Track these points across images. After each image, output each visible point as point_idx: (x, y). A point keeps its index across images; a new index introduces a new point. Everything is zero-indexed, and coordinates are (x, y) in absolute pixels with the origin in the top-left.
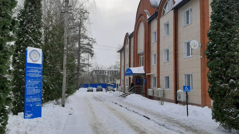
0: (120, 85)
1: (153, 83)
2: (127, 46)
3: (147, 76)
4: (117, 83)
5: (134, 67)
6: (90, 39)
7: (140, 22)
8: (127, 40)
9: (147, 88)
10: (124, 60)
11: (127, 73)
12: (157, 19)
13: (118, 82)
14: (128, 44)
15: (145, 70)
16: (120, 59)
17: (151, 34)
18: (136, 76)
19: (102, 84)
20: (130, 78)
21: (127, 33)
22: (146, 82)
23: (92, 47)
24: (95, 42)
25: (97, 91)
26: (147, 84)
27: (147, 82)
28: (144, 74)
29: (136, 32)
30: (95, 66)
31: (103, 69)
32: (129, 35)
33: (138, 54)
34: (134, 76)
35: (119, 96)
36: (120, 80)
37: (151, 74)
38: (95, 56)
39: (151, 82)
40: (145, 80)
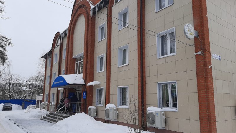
0: (42, 101)
1: (96, 98)
2: (57, 50)
3: (87, 88)
4: (37, 99)
5: (67, 74)
6: (4, 39)
7: (80, 15)
8: (56, 42)
9: (87, 106)
10: (50, 68)
11: (55, 83)
12: (107, 8)
13: (39, 97)
14: (59, 47)
15: (85, 78)
16: (44, 69)
17: (96, 30)
18: (69, 89)
19: (16, 100)
20: (58, 91)
21: (58, 32)
22: (86, 97)
23: (4, 49)
24: (10, 43)
25: (3, 110)
26: (88, 99)
27: (88, 96)
28: (83, 85)
29: (71, 29)
30: (8, 76)
31: (19, 82)
32: (61, 34)
33: (73, 58)
34: (66, 89)
35: (40, 119)
36: (42, 95)
37: (94, 85)
38: (8, 63)
39: (93, 96)
40: (85, 93)
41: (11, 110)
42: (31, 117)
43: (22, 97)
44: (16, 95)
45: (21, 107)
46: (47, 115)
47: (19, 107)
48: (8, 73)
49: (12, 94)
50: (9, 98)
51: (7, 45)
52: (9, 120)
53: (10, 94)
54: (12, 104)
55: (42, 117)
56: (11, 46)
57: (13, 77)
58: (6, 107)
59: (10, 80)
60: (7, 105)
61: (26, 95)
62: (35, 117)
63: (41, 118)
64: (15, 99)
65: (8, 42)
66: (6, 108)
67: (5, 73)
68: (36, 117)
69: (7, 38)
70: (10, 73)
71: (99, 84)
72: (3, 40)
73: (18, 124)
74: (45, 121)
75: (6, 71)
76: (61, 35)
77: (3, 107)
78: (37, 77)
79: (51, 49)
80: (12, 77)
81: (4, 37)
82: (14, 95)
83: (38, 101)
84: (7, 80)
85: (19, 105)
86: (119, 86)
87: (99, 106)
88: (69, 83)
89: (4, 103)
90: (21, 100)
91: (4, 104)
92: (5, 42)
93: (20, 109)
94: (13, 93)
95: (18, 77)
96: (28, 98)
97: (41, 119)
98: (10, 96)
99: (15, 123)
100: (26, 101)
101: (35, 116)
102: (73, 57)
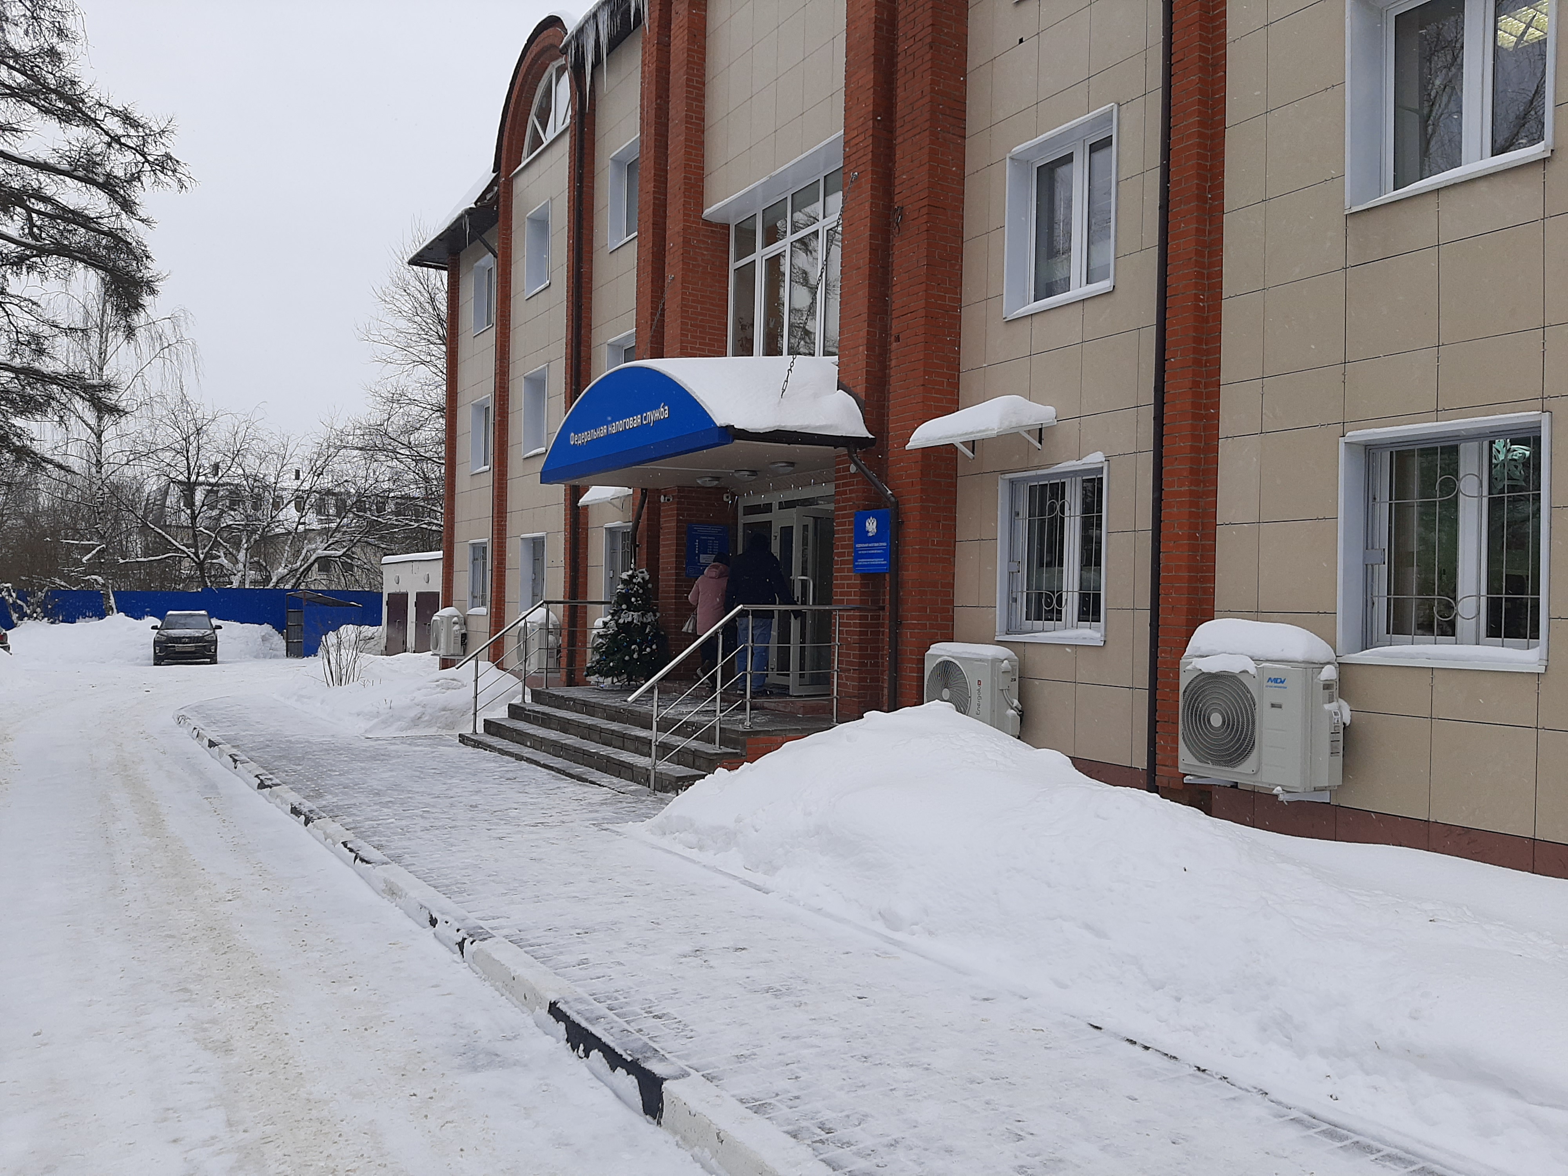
3: (905, 474)
4: (389, 588)
6: (114, 125)
8: (533, 119)
9: (911, 639)
10: (491, 334)
11: (575, 439)
13: (405, 571)
14: (561, 148)
15: (872, 384)
18: (686, 493)
19: (240, 591)
20: (579, 520)
21: (553, 22)
22: (894, 556)
23: (127, 206)
24: (166, 164)
25: (159, 660)
27: (910, 551)
28: (851, 442)
30: (176, 424)
31: (251, 464)
32: (571, 26)
33: (707, 223)
34: (658, 492)
35: (463, 739)
36: (439, 554)
37: (972, 445)
38: (167, 326)
39: (961, 549)
40: (871, 526)
41: (214, 661)
42: (386, 723)
43: (282, 571)
44: (241, 556)
45: (279, 642)
46: (515, 711)
47: (264, 639)
48: (172, 398)
49: (208, 555)
50: (190, 578)
51: (147, 179)
52: (212, 744)
53: (196, 554)
54: (215, 622)
55: (480, 729)
56: (175, 185)
57: (212, 429)
58: (178, 640)
59: (192, 451)
60: (185, 626)
61: (306, 559)
62: (416, 721)
63: (468, 731)
64: (235, 585)
65: (155, 151)
66: (179, 647)
67: (148, 403)
68: (429, 724)
69: (136, 115)
70: (184, 400)
71: (1040, 433)
72: (116, 139)
73: (295, 798)
74: (519, 758)
75: (155, 387)
76: (581, 30)
77: (156, 643)
78: (379, 430)
79: (494, 182)
80: (198, 431)
81: (114, 113)
82: (224, 561)
83: (398, 601)
84: (168, 456)
85: (267, 628)
86: (1361, 422)
87: (1040, 637)
88: (739, 424)
89: (161, 616)
90: (277, 593)
91: (159, 623)
92: (129, 156)
93: (275, 657)
94: (216, 545)
95: (240, 435)
96: (318, 581)
97: (477, 744)
98: (200, 565)
99: (262, 786)
100: (311, 602)
101: (413, 713)
102: (707, 212)
